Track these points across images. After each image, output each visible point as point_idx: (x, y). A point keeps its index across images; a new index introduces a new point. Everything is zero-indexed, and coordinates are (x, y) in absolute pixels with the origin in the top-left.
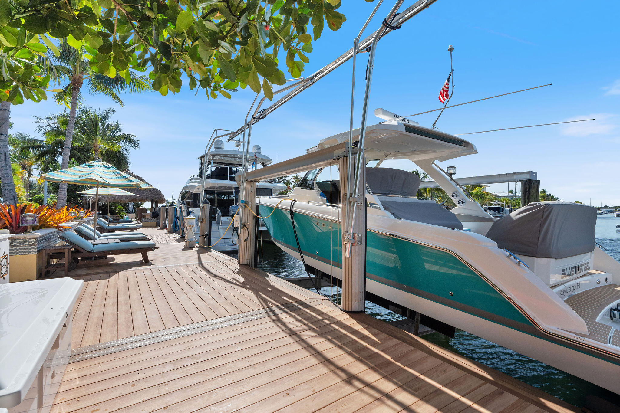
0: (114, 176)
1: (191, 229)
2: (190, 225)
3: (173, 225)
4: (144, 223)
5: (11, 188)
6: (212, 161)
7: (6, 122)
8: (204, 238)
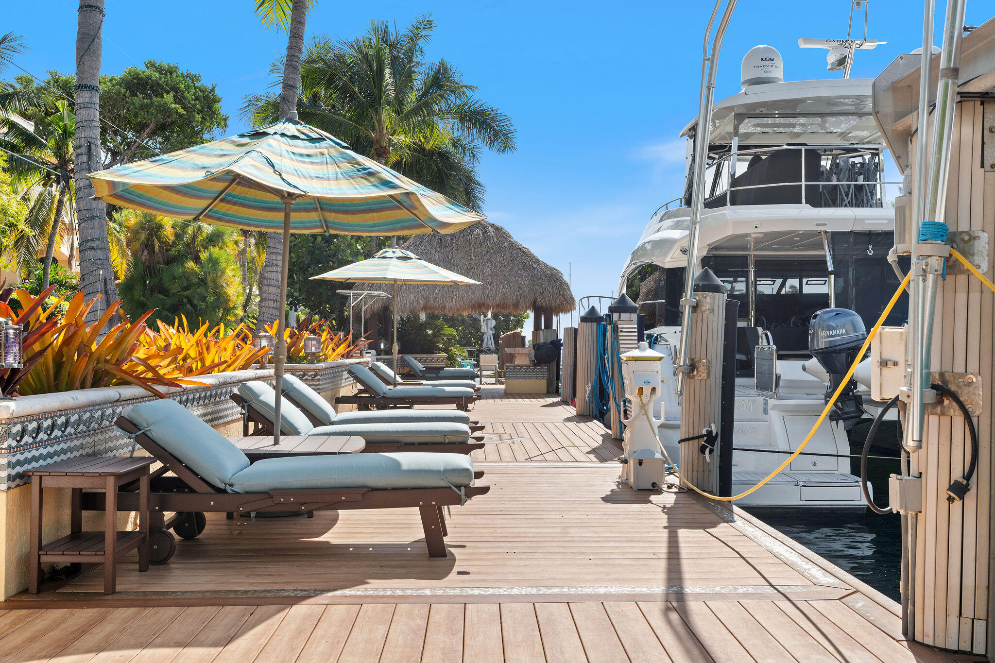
0: (331, 170)
1: (643, 406)
2: (641, 390)
3: (593, 390)
4: (510, 382)
5: (99, 254)
6: (735, 143)
7: (92, 48)
8: (702, 449)
